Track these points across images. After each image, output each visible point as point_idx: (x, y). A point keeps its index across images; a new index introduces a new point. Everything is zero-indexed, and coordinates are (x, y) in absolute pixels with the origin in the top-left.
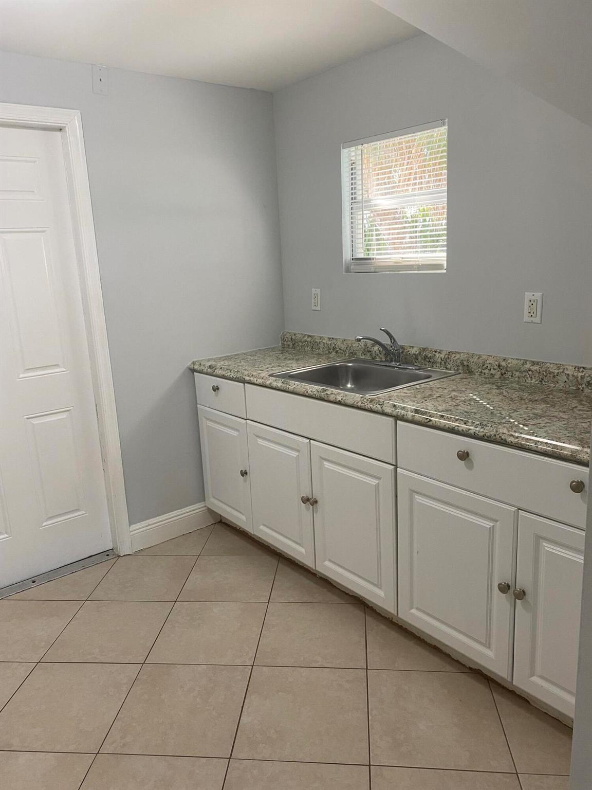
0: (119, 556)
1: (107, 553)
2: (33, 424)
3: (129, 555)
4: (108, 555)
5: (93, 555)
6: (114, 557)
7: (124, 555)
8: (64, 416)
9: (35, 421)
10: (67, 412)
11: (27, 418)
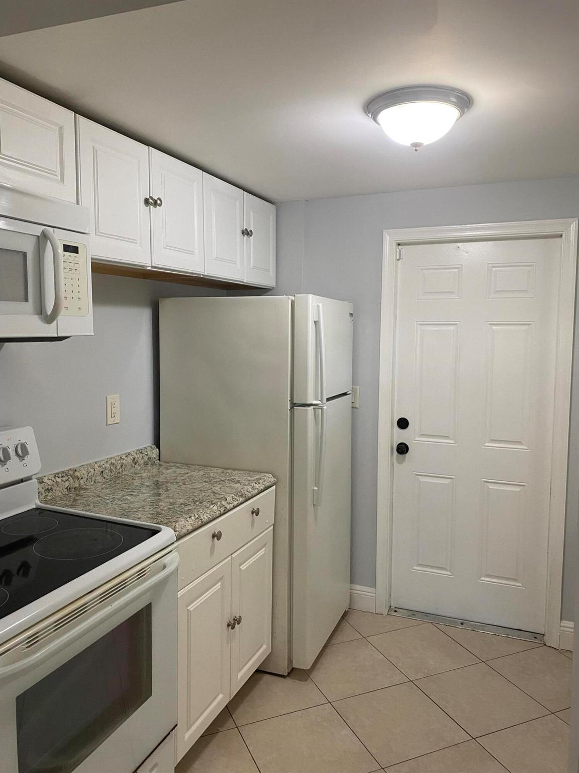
0: (545, 645)
1: (536, 635)
2: (489, 488)
3: (555, 648)
4: (535, 638)
5: (522, 629)
6: (540, 642)
7: (550, 647)
8: (518, 489)
9: (491, 486)
10: (521, 487)
11: (485, 482)
